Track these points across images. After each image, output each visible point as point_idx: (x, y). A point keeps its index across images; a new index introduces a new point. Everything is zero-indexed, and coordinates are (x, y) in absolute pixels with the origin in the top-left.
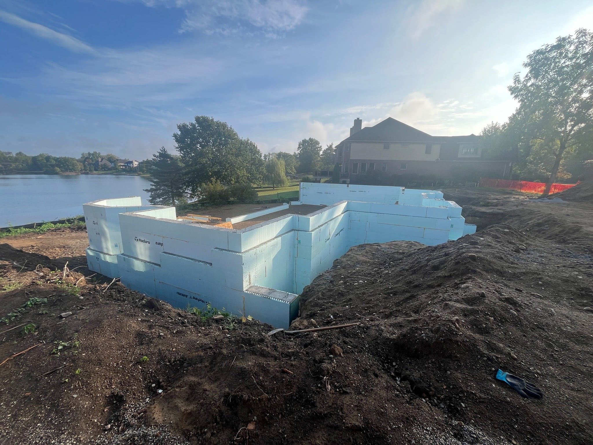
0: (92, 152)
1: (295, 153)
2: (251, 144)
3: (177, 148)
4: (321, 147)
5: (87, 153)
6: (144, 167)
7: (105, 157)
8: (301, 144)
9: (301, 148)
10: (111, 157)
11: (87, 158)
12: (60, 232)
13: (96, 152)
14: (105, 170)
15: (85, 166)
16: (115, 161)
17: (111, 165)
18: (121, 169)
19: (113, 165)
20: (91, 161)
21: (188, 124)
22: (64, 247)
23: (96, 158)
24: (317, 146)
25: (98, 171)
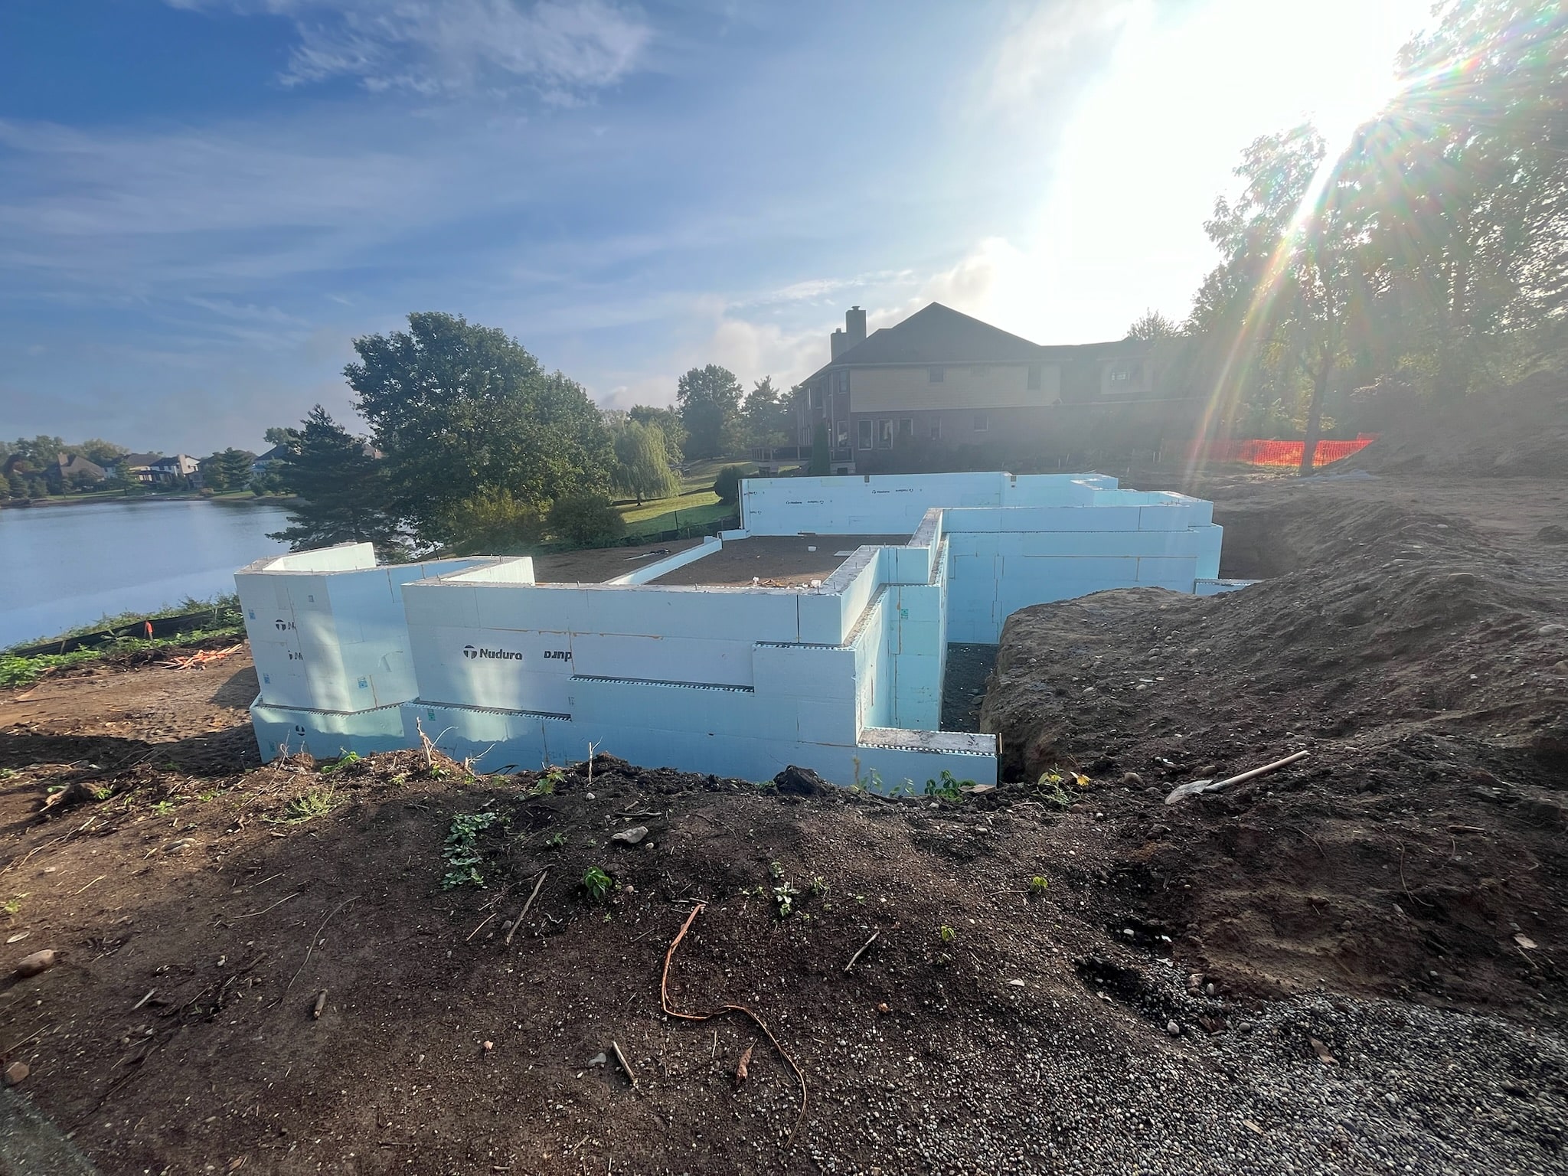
0: (30, 438)
1: (671, 408)
2: (570, 386)
3: (360, 407)
4: (740, 386)
5: (14, 441)
6: (219, 474)
7: (78, 451)
8: (687, 384)
9: (685, 392)
10: (99, 450)
11: (15, 458)
12: (80, 676)
13: (45, 438)
14: (84, 491)
15: (13, 483)
16: (116, 461)
17: (103, 475)
18: (142, 482)
19: (111, 473)
20: (31, 467)
21: (386, 337)
22: (128, 716)
23: (46, 454)
24: (730, 386)
25: (61, 493)
